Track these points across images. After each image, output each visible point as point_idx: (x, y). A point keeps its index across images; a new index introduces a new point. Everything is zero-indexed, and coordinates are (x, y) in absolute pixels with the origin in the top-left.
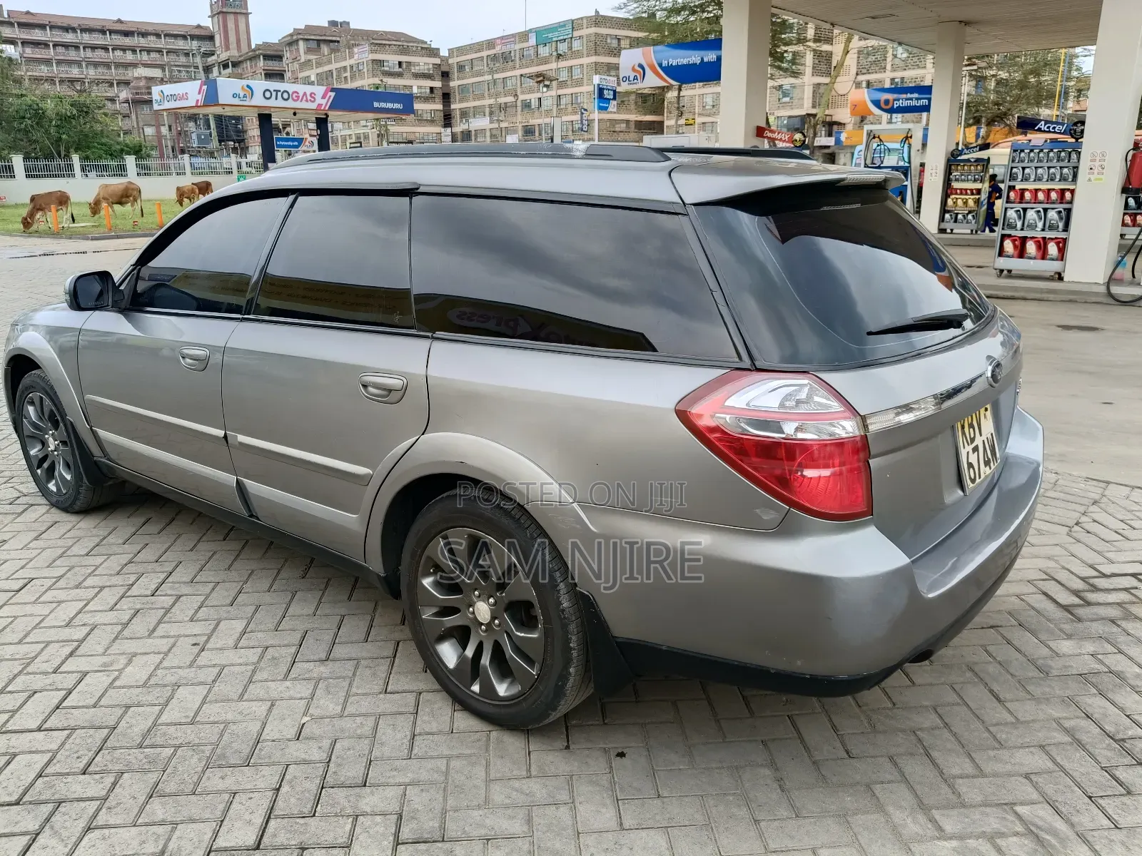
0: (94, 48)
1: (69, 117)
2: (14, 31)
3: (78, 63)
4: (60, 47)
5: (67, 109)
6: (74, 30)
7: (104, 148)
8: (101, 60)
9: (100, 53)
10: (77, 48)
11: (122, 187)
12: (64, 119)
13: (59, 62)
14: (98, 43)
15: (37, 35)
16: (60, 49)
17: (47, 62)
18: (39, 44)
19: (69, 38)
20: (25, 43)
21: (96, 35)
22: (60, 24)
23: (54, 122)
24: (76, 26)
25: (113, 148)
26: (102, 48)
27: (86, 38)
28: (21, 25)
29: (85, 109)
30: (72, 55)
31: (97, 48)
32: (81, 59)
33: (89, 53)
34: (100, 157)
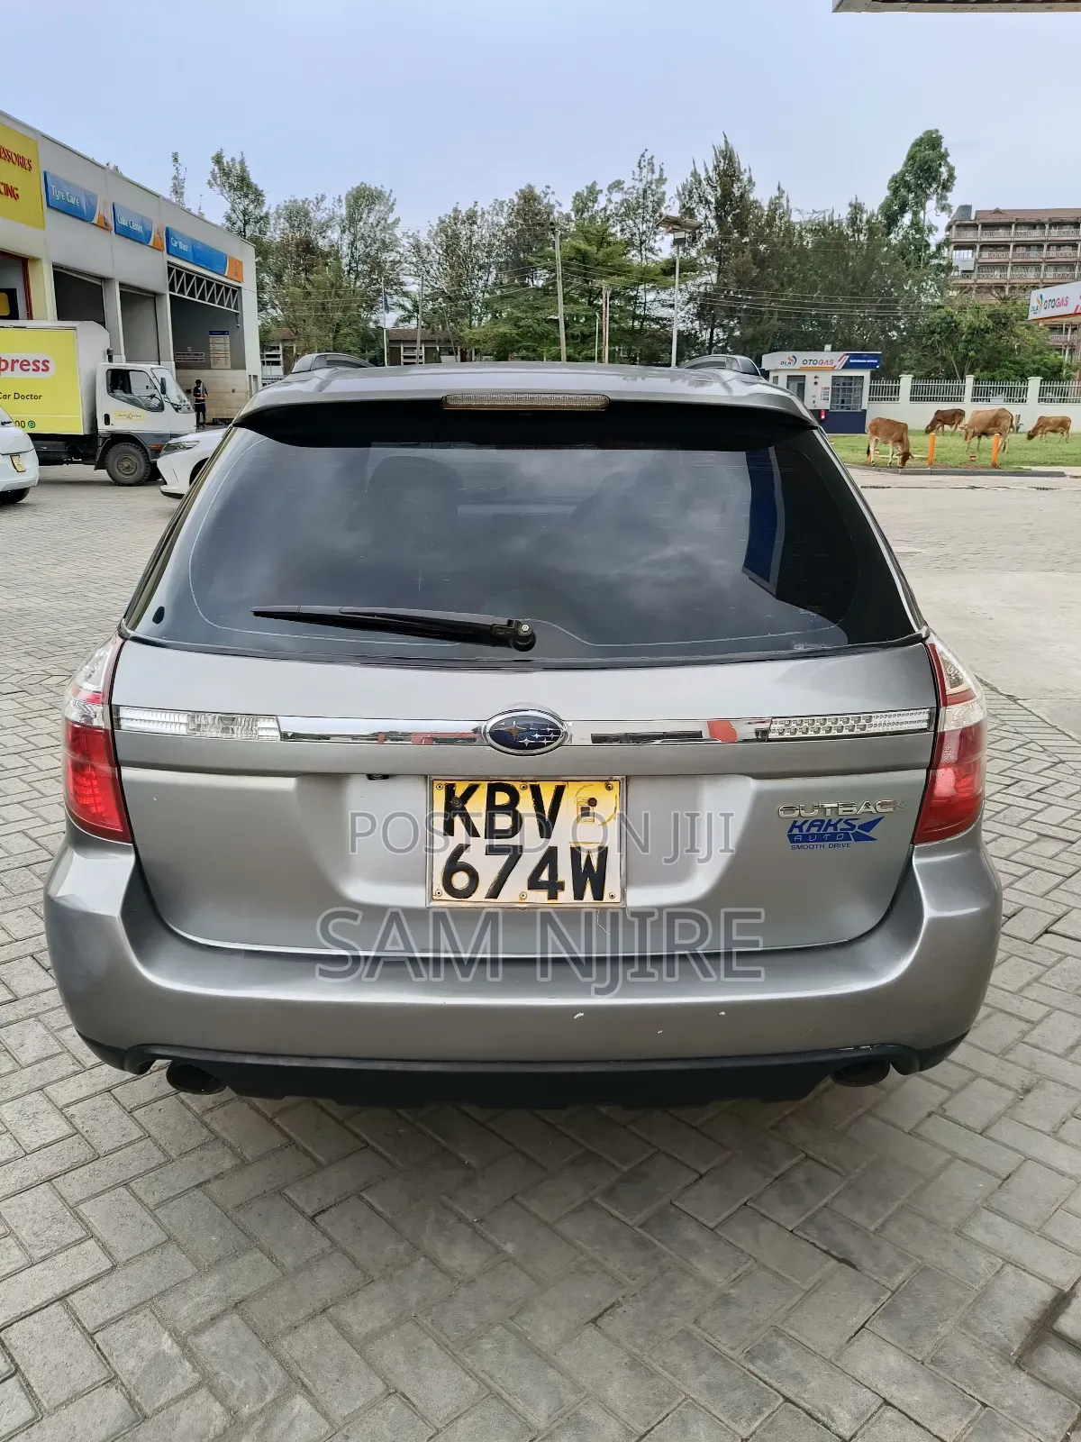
0: (1060, 245)
1: (982, 330)
2: (977, 234)
3: (1037, 265)
4: (1021, 248)
5: (984, 321)
6: (1042, 225)
7: (1015, 367)
8: (1065, 260)
9: (1067, 251)
10: (1040, 246)
11: (992, 415)
12: (976, 332)
13: (1016, 265)
14: (1069, 238)
15: (1000, 236)
16: (1021, 250)
17: (1002, 266)
18: (1000, 246)
19: (1035, 235)
20: (984, 246)
21: (1066, 229)
22: (1028, 221)
23: (964, 337)
24: (1046, 220)
25: (1027, 368)
26: (1070, 245)
27: (1055, 234)
28: (985, 226)
29: (1003, 321)
30: (1033, 255)
31: (1064, 245)
32: (1041, 260)
33: (1053, 253)
34: (1008, 379)
